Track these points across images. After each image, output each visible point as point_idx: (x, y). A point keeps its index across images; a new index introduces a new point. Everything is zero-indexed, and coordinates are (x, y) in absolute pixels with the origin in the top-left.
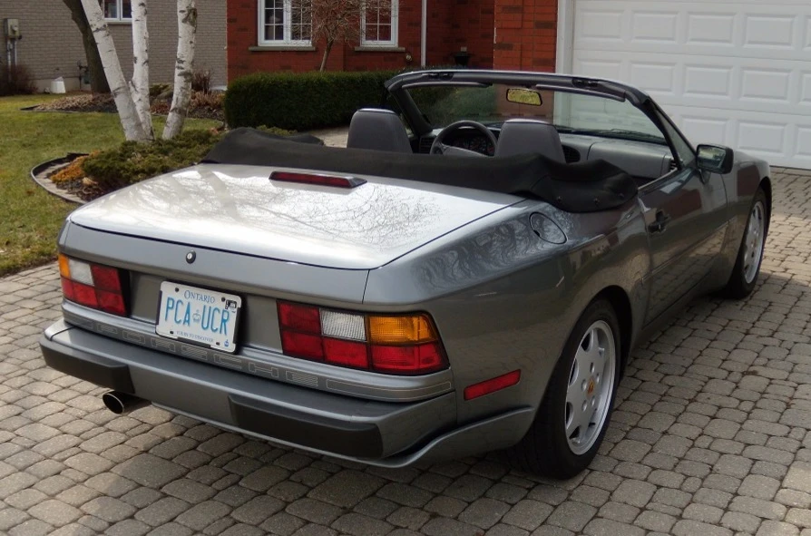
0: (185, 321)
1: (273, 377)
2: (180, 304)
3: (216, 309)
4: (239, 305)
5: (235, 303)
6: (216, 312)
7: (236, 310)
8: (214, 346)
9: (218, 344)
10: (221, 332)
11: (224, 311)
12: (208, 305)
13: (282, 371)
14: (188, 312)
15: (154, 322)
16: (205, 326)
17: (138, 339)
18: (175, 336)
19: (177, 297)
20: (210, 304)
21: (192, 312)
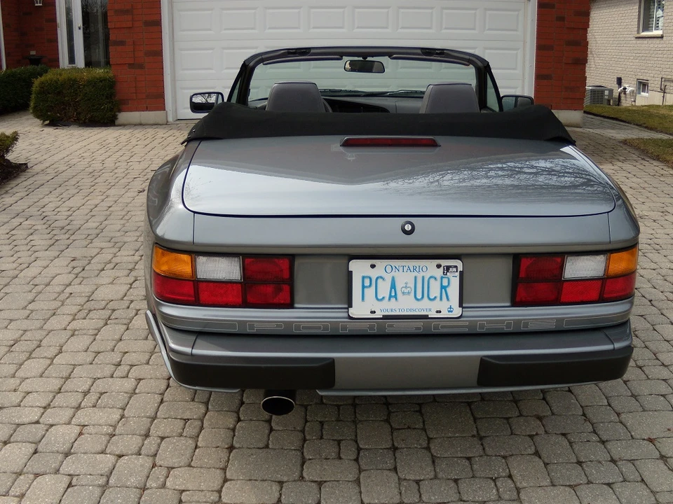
0: (390, 297)
1: (506, 330)
2: (380, 281)
3: (431, 277)
4: (460, 269)
5: (456, 267)
6: (432, 281)
7: (458, 274)
8: (433, 314)
9: (438, 312)
10: (441, 299)
11: (442, 278)
12: (420, 276)
13: (517, 322)
14: (393, 286)
15: (346, 306)
16: (419, 296)
17: (320, 328)
18: (379, 315)
19: (374, 274)
20: (422, 274)
21: (399, 286)
